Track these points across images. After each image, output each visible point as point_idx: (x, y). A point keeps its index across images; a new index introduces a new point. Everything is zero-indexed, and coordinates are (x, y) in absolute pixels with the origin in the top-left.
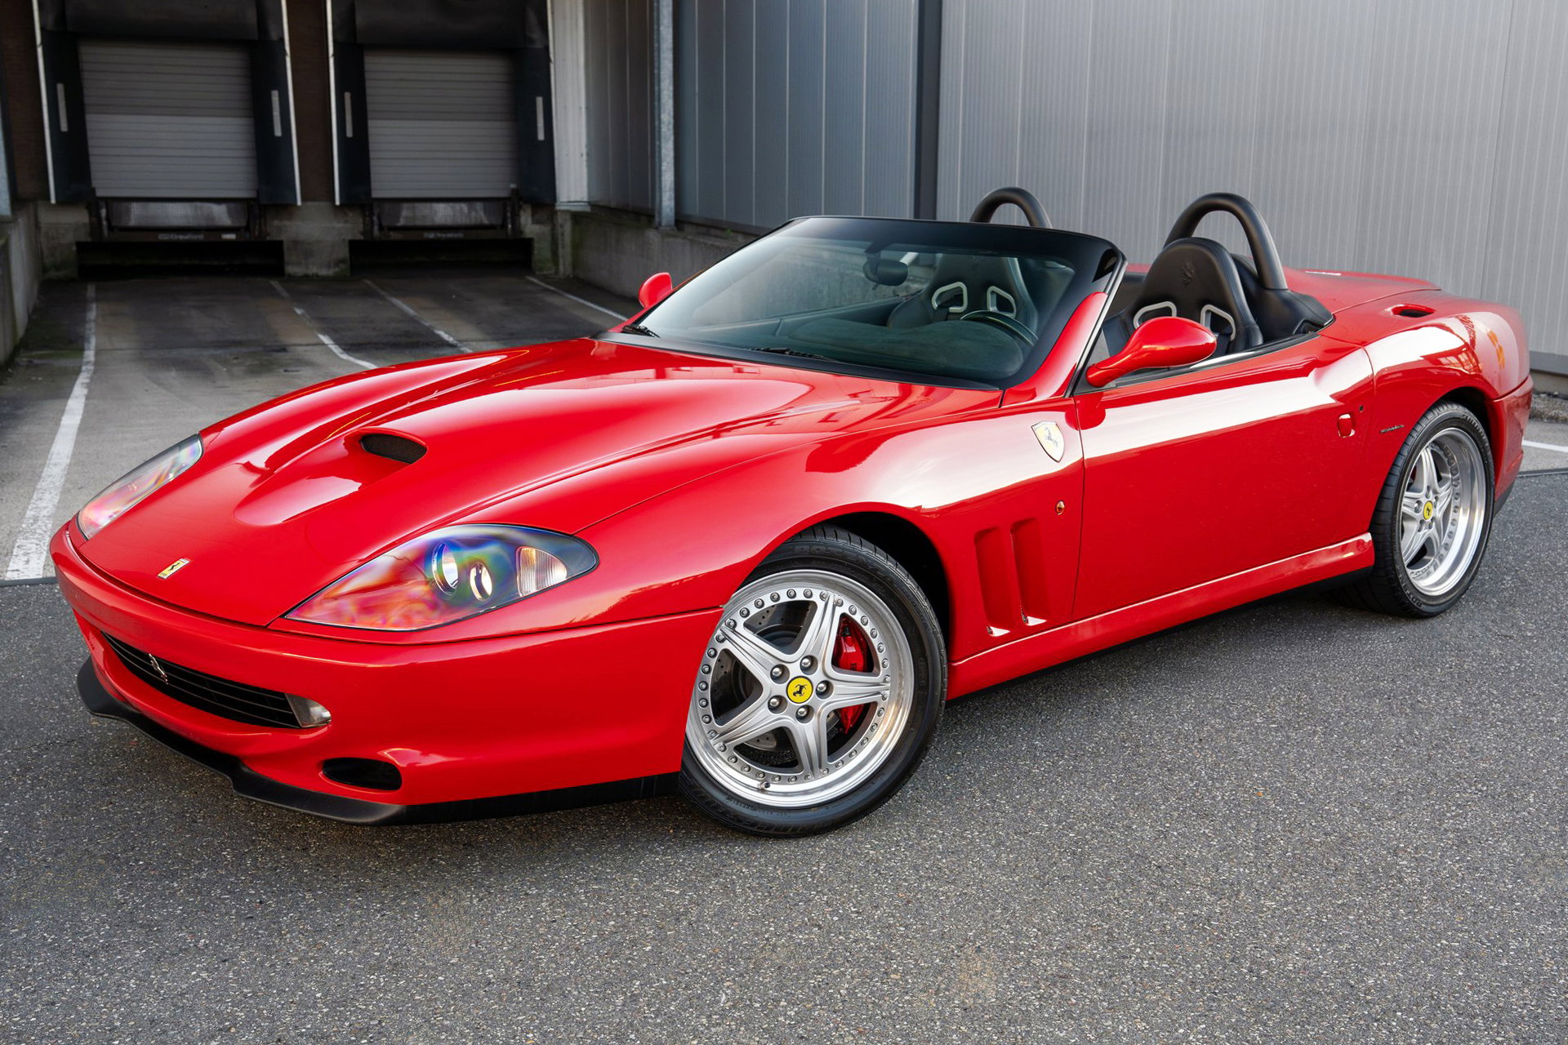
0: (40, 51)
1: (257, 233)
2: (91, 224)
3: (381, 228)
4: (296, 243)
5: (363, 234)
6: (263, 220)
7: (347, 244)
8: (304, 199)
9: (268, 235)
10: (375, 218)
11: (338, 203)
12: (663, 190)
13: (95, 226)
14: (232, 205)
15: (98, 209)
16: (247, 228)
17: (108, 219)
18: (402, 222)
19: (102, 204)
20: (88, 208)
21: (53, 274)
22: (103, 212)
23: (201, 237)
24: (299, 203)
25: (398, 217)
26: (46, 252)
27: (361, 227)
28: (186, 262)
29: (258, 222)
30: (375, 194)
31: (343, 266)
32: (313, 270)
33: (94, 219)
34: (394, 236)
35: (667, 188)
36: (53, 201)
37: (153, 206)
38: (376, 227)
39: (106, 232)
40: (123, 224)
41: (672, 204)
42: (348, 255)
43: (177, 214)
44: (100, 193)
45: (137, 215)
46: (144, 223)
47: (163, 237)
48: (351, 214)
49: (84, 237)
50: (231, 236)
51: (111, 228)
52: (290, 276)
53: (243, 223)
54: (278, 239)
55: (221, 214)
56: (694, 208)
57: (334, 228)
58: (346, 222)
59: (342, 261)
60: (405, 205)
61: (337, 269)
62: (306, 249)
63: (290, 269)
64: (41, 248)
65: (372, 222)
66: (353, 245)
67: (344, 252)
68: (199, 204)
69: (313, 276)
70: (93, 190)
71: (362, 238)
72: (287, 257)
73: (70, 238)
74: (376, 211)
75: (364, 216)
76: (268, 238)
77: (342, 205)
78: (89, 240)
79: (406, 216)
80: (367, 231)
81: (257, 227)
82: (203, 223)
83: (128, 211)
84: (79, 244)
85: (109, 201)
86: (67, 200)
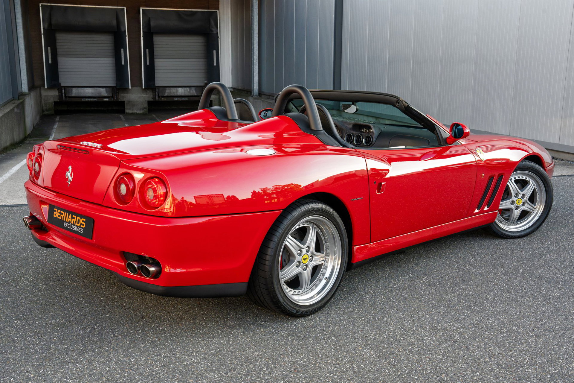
0: (43, 36)
1: (116, 98)
2: (59, 95)
3: (159, 97)
4: (129, 102)
5: (152, 98)
6: (118, 94)
7: (147, 101)
8: (131, 87)
9: (119, 99)
10: (157, 93)
11: (143, 88)
12: (254, 83)
13: (60, 96)
14: (107, 88)
15: (62, 90)
16: (112, 97)
17: (65, 93)
18: (166, 95)
19: (63, 88)
20: (58, 90)
21: (46, 113)
22: (63, 91)
23: (96, 100)
24: (130, 88)
25: (165, 93)
26: (43, 105)
27: (152, 96)
28: (92, 108)
29: (116, 95)
30: (157, 85)
31: (145, 110)
32: (135, 111)
33: (60, 94)
34: (163, 99)
35: (256, 82)
36: (46, 88)
37: (80, 89)
38: (157, 96)
39: (64, 98)
40: (70, 95)
41: (258, 88)
42: (147, 106)
43: (89, 92)
44: (62, 85)
45: (75, 92)
46: (77, 95)
47: (83, 100)
48: (148, 92)
49: (57, 100)
50: (107, 100)
51: (66, 97)
52: (127, 113)
53: (111, 95)
54: (122, 100)
55: (103, 92)
56: (265, 89)
57: (142, 96)
58: (147, 94)
59: (145, 108)
60: (167, 88)
61: (143, 111)
62: (133, 104)
63: (127, 111)
64: (42, 104)
65: (156, 94)
66: (149, 103)
67: (146, 105)
68: (96, 88)
69: (135, 113)
70: (60, 83)
71: (152, 100)
72: (126, 107)
73: (52, 100)
74: (157, 90)
75: (153, 92)
76: (120, 100)
77: (145, 88)
78: (58, 101)
79: (167, 92)
80: (154, 98)
81: (116, 96)
82: (97, 95)
83: (72, 90)
84: (55, 102)
85: (65, 87)
86: (50, 87)
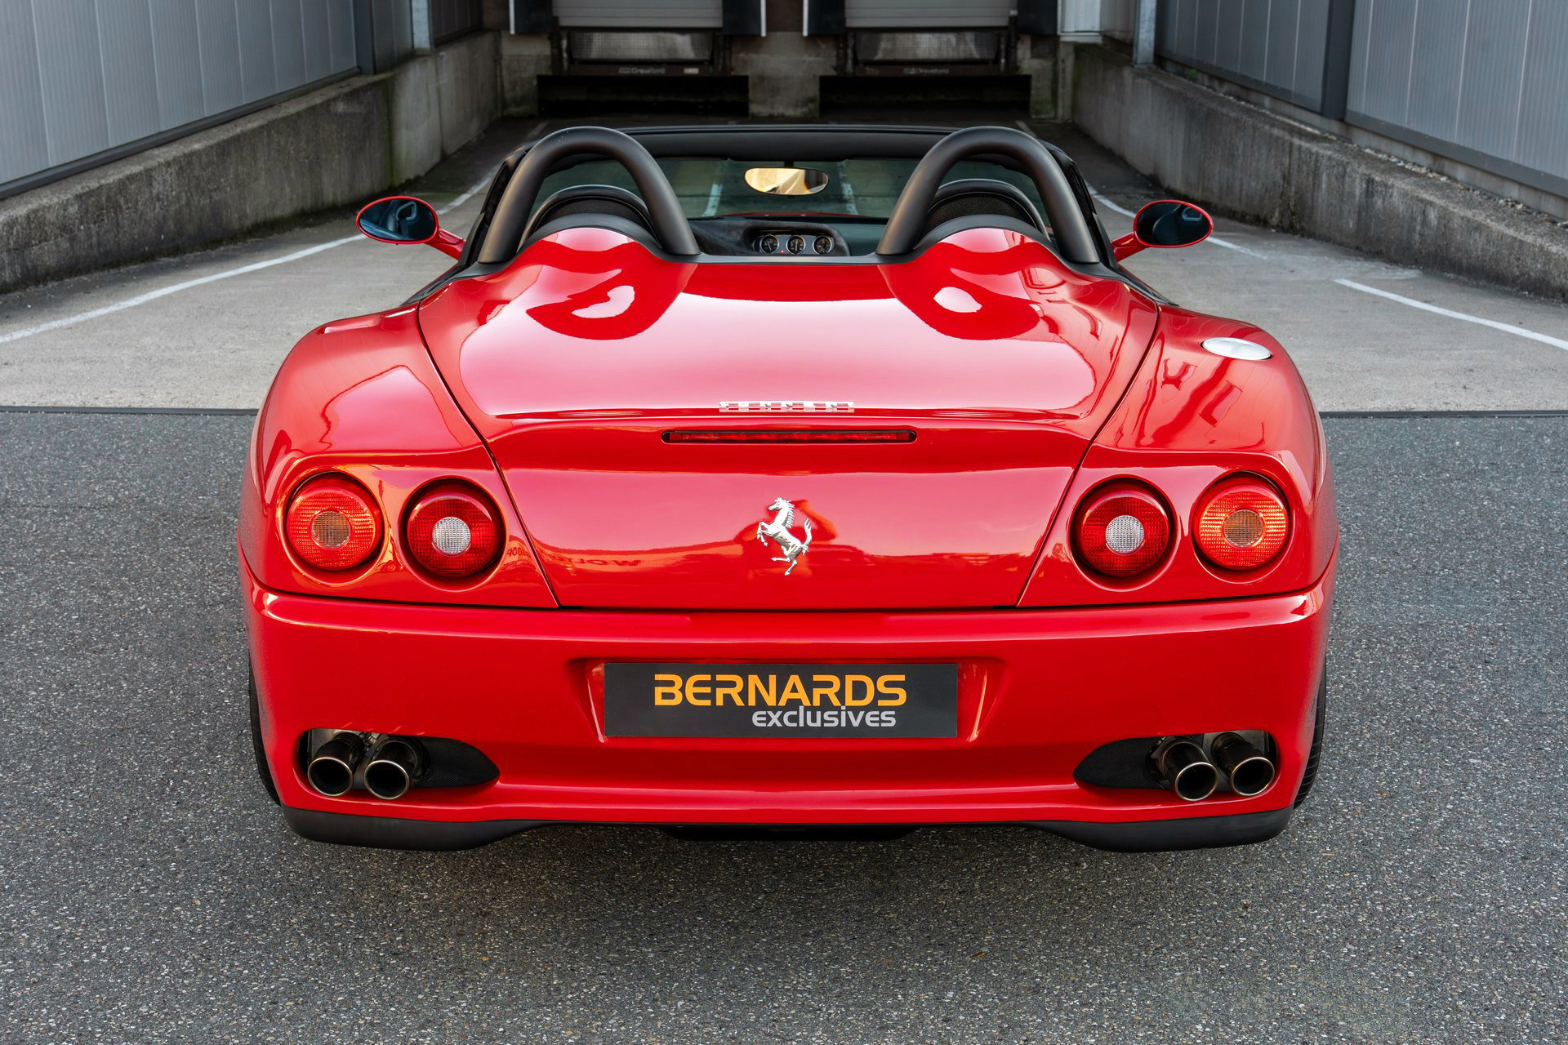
1: (720, 67)
2: (553, 55)
3: (856, 62)
4: (762, 78)
5: (835, 68)
6: (727, 52)
7: (818, 78)
8: (768, 30)
9: (732, 69)
10: (850, 51)
11: (805, 33)
12: (1142, 19)
13: (556, 59)
14: (697, 35)
15: (560, 39)
16: (711, 62)
17: (569, 50)
18: (880, 56)
19: (564, 34)
20: (550, 38)
21: (513, 110)
22: (564, 43)
23: (662, 71)
24: (764, 34)
25: (875, 51)
26: (507, 86)
27: (834, 61)
28: (661, 98)
29: (722, 55)
30: (850, 23)
31: (811, 106)
32: (779, 110)
33: (556, 51)
34: (870, 71)
35: (1147, 17)
36: (512, 32)
37: (614, 36)
38: (850, 62)
39: (565, 64)
40: (584, 57)
41: (1152, 36)
42: (818, 93)
43: (640, 46)
44: (564, 22)
45: (599, 46)
46: (605, 55)
47: (624, 71)
48: (823, 46)
49: (545, 70)
50: (693, 71)
51: (571, 60)
52: (753, 116)
53: (706, 56)
54: (742, 74)
55: (684, 46)
56: (1176, 43)
57: (804, 62)
58: (818, 56)
59: (811, 100)
60: (885, 36)
61: (805, 109)
62: (773, 86)
63: (755, 109)
64: (502, 81)
65: (846, 55)
66: (824, 81)
67: (814, 90)
68: (662, 35)
69: (778, 116)
70: (556, 19)
71: (834, 73)
72: (751, 95)
73: (530, 72)
74: (851, 43)
75: (838, 48)
76: (733, 73)
77: (810, 35)
78: (550, 73)
79: (885, 48)
80: (840, 67)
81: (721, 61)
82: (665, 56)
83: (590, 41)
84: (540, 78)
85: (571, 30)
86: (528, 30)
